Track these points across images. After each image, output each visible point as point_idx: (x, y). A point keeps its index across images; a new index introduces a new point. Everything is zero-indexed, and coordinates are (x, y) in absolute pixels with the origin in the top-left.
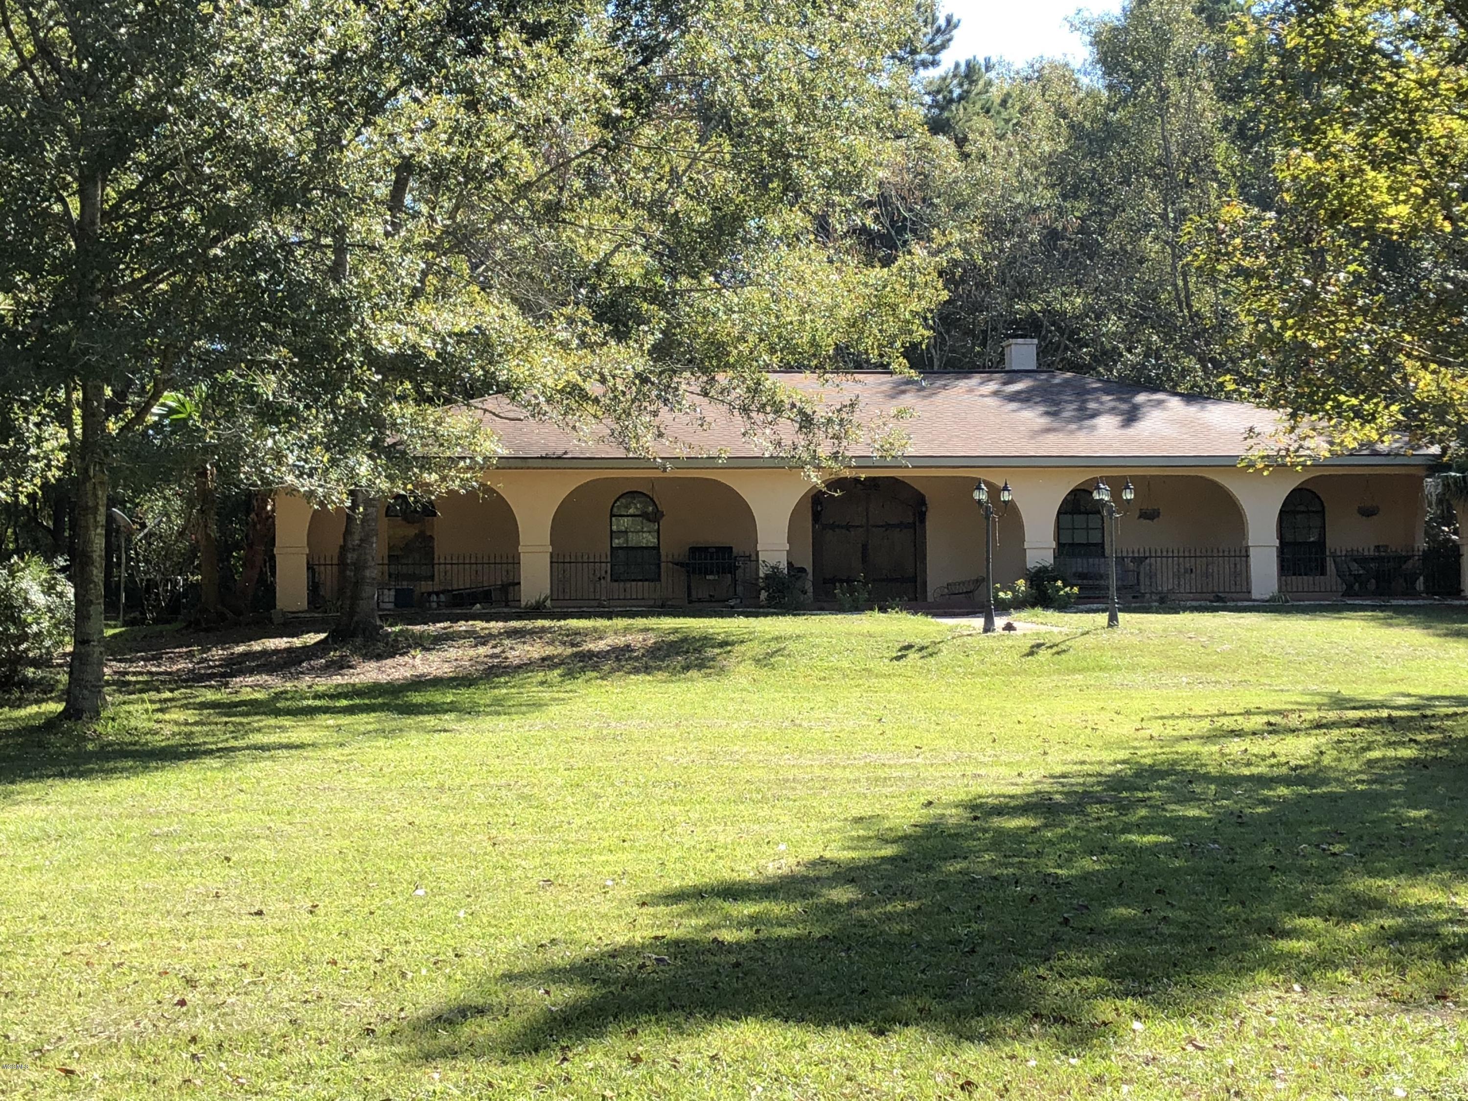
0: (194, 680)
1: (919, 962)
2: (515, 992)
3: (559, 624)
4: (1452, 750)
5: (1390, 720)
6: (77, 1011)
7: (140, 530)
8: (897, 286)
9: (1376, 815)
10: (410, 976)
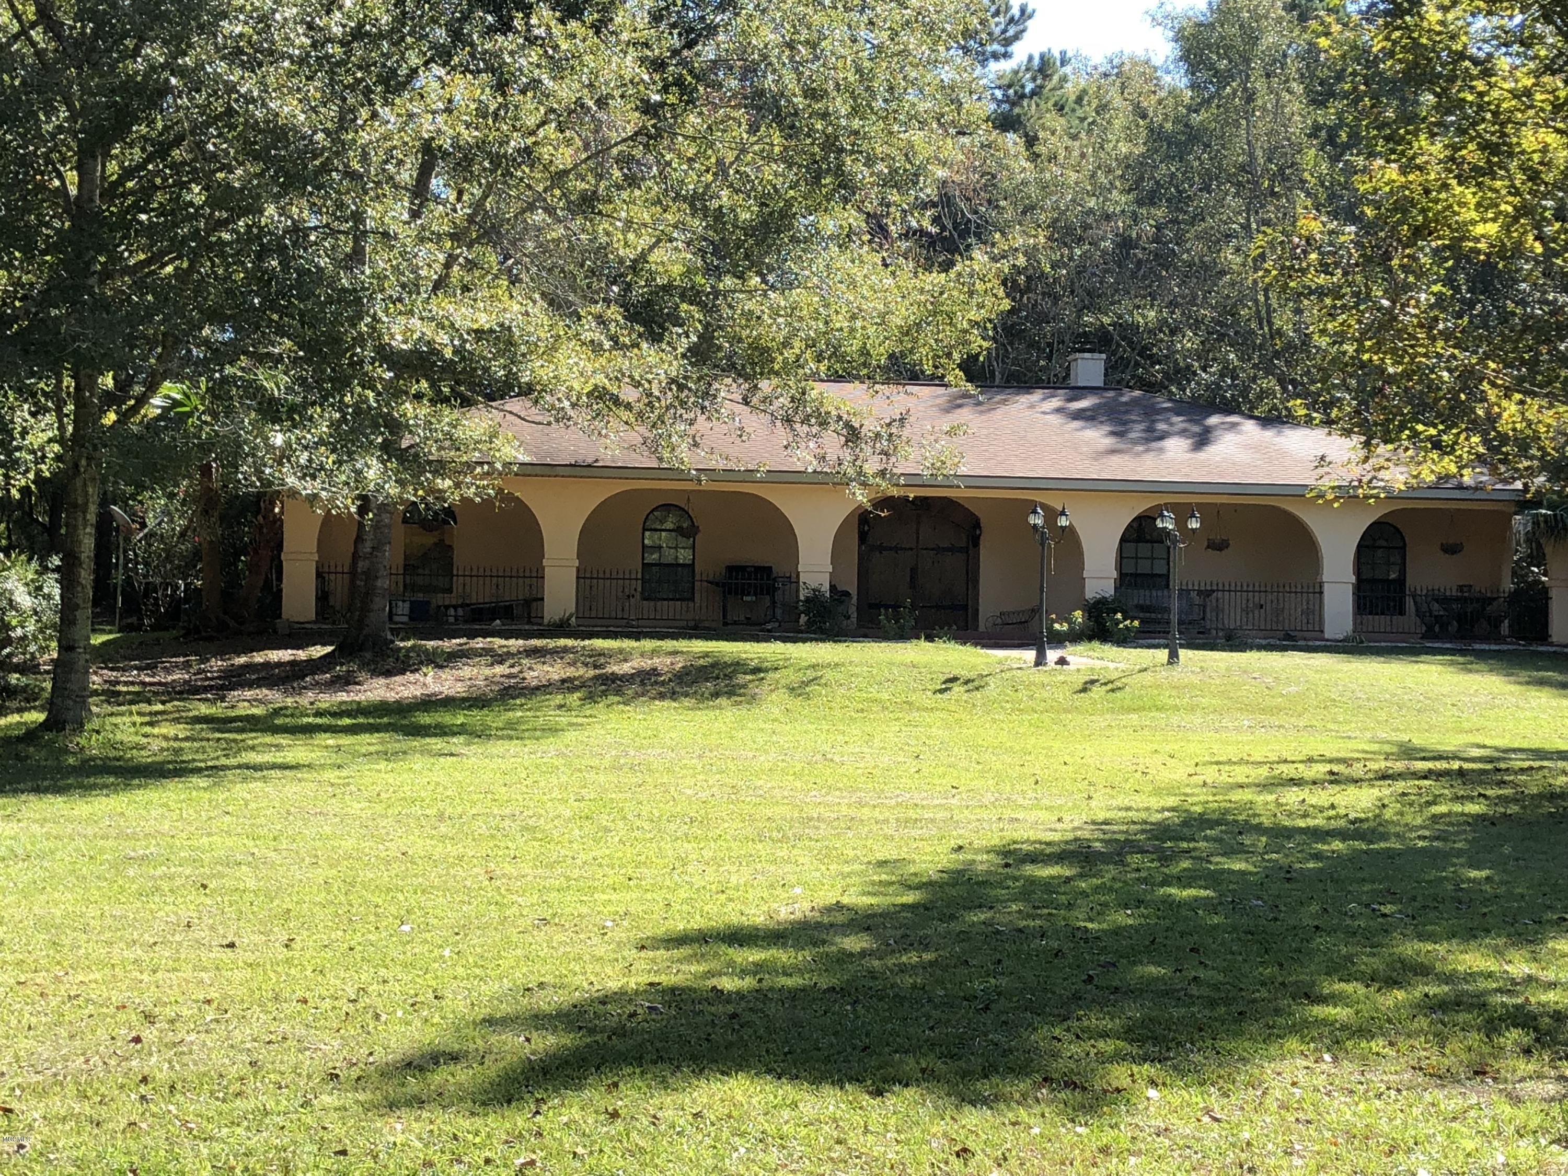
0: (190, 692)
1: (929, 1017)
2: (493, 1039)
3: (582, 643)
4: (1524, 807)
5: (1461, 773)
6: (24, 1044)
7: (141, 530)
8: (955, 293)
9: (1433, 874)
10: (384, 1017)
